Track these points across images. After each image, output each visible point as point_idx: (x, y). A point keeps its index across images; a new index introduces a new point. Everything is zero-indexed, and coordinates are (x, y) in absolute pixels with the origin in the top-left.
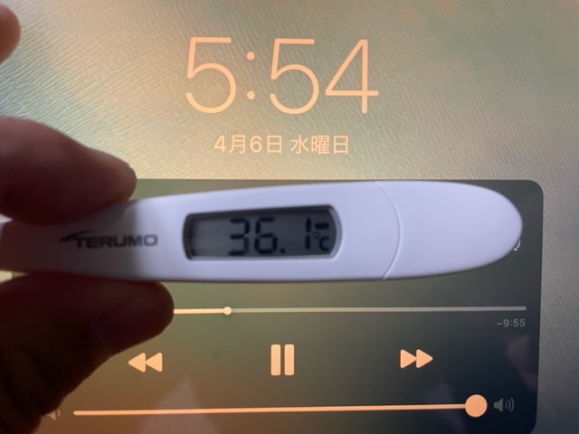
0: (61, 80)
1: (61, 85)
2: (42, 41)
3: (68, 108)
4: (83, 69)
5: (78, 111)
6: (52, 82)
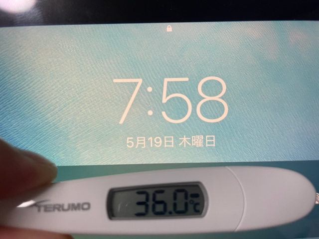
0: (37, 107)
1: (36, 111)
2: (24, 84)
3: (41, 124)
4: (49, 100)
5: (47, 126)
6: (31, 108)
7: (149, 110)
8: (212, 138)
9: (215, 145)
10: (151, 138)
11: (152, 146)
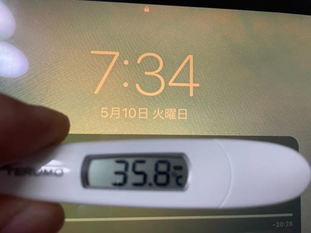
7: (125, 82)
8: (184, 112)
9: (187, 118)
10: (126, 109)
11: (126, 117)
